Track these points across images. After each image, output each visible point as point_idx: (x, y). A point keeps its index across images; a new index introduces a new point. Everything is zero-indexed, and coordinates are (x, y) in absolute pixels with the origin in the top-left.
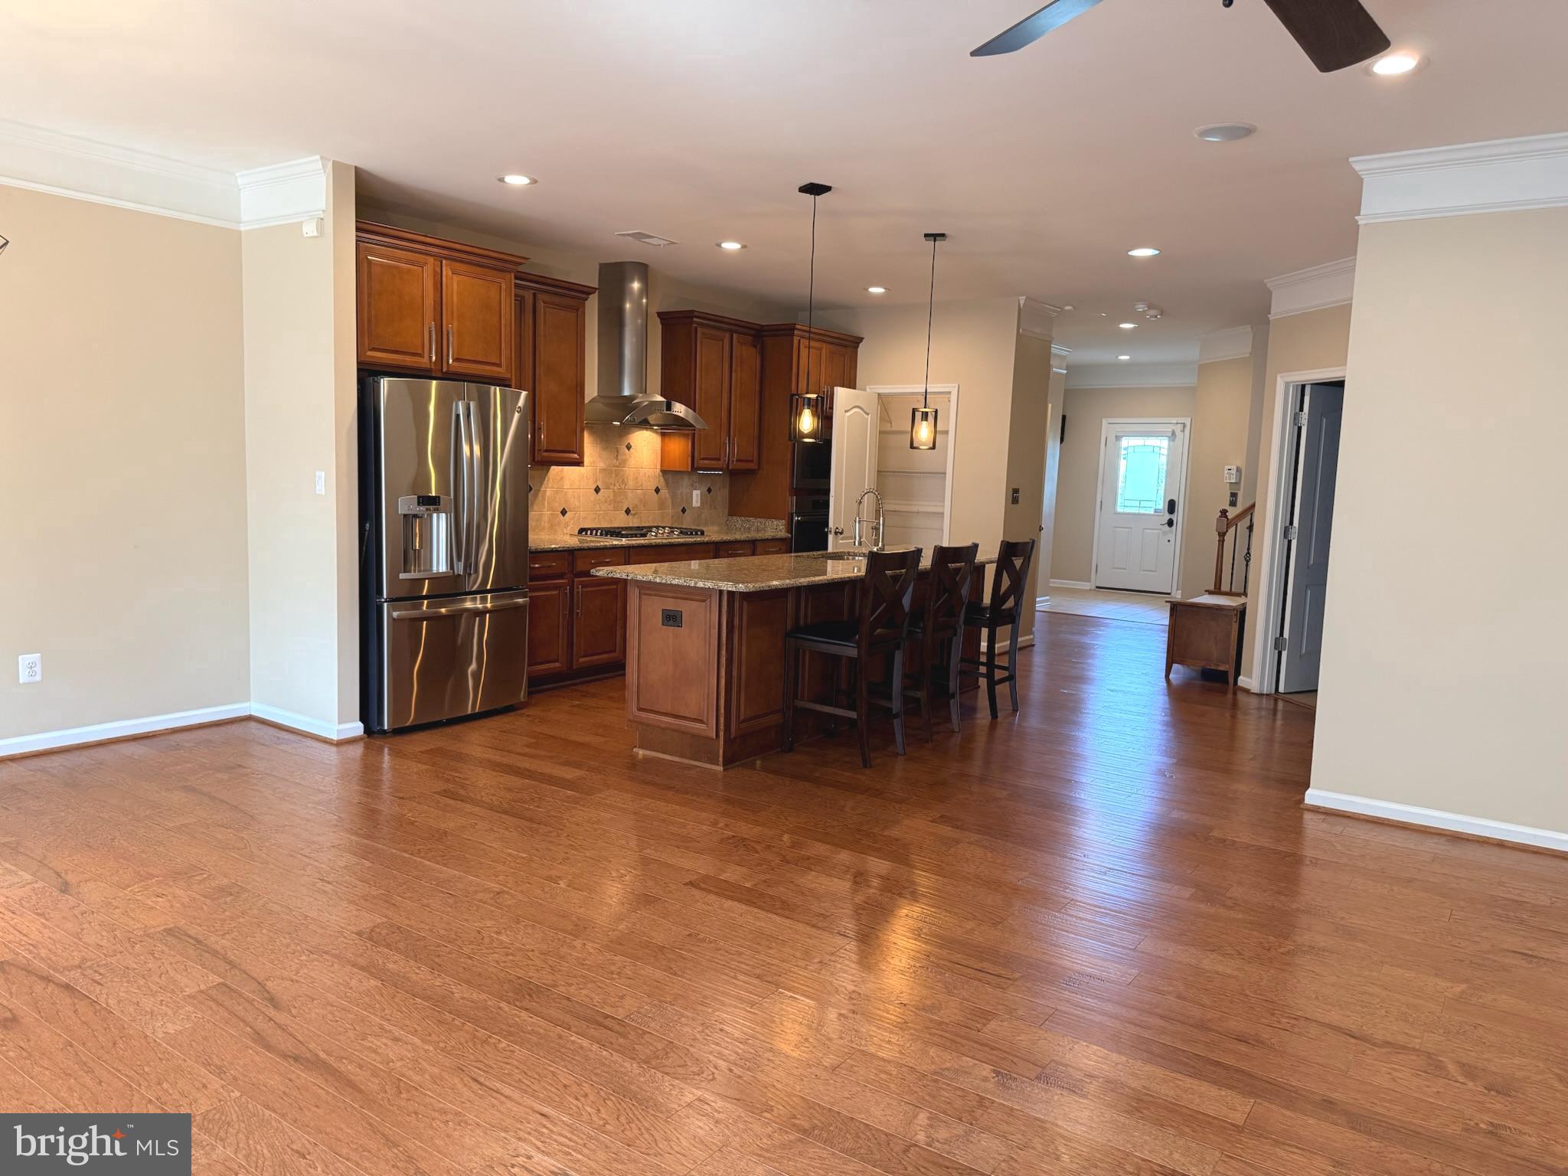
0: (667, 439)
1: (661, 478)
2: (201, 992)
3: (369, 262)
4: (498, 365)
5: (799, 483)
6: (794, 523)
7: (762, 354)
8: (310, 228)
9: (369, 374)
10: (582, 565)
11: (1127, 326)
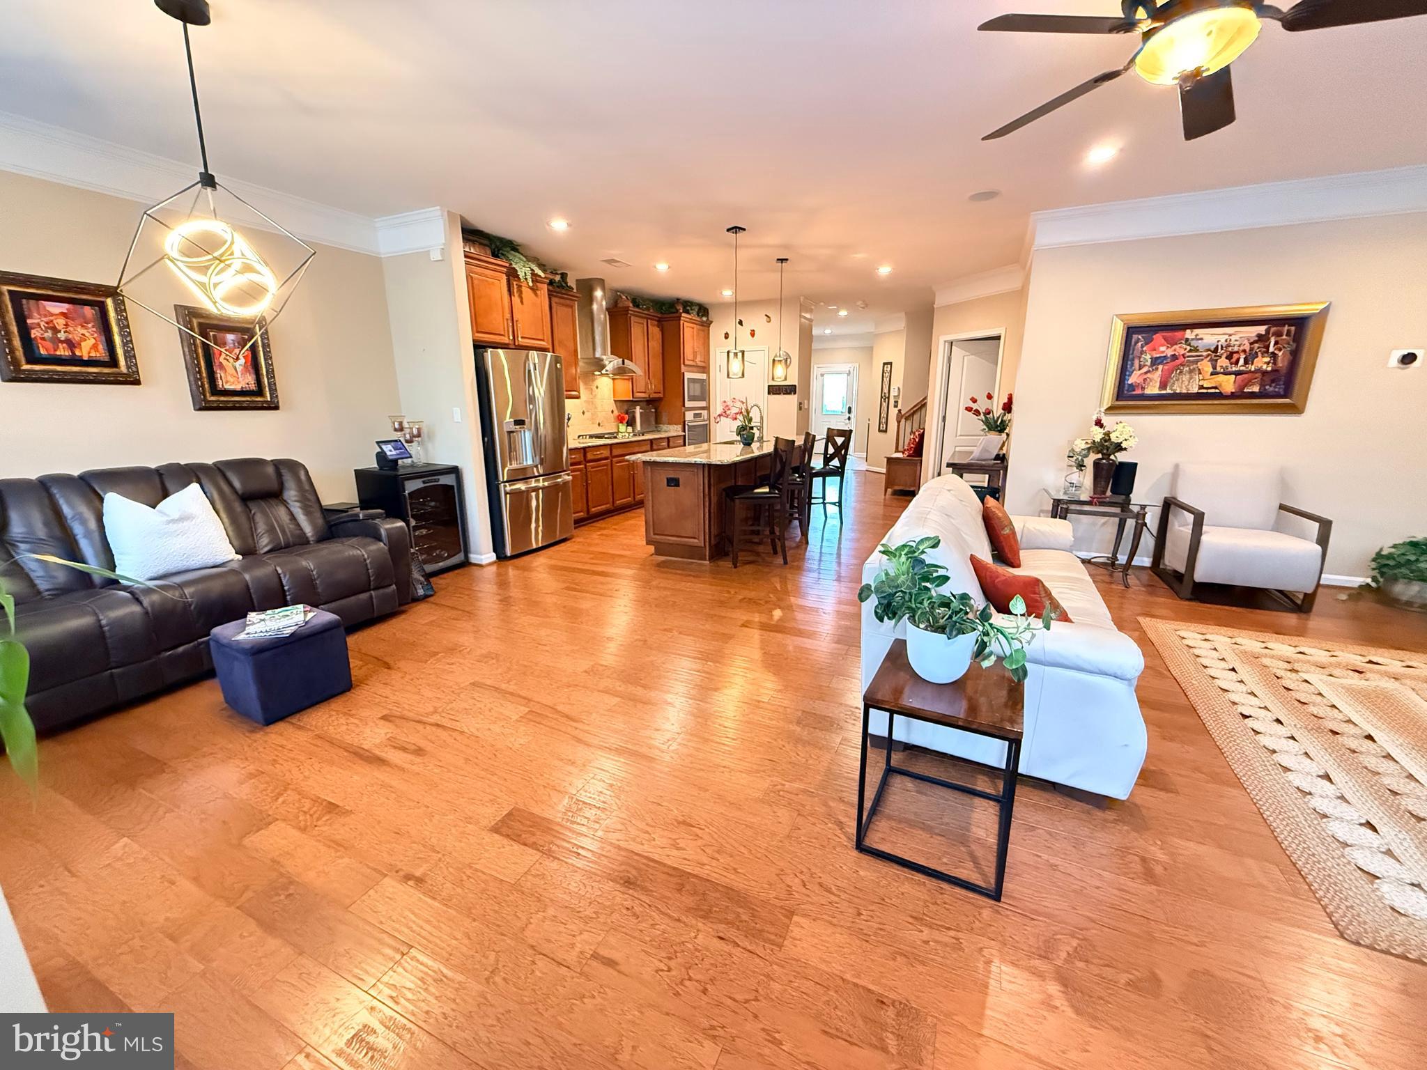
0: (616, 381)
1: (614, 404)
2: (521, 717)
3: (472, 277)
4: (543, 340)
5: (688, 404)
6: (686, 427)
7: (662, 331)
8: (435, 255)
9: (480, 347)
10: (589, 456)
11: (843, 313)
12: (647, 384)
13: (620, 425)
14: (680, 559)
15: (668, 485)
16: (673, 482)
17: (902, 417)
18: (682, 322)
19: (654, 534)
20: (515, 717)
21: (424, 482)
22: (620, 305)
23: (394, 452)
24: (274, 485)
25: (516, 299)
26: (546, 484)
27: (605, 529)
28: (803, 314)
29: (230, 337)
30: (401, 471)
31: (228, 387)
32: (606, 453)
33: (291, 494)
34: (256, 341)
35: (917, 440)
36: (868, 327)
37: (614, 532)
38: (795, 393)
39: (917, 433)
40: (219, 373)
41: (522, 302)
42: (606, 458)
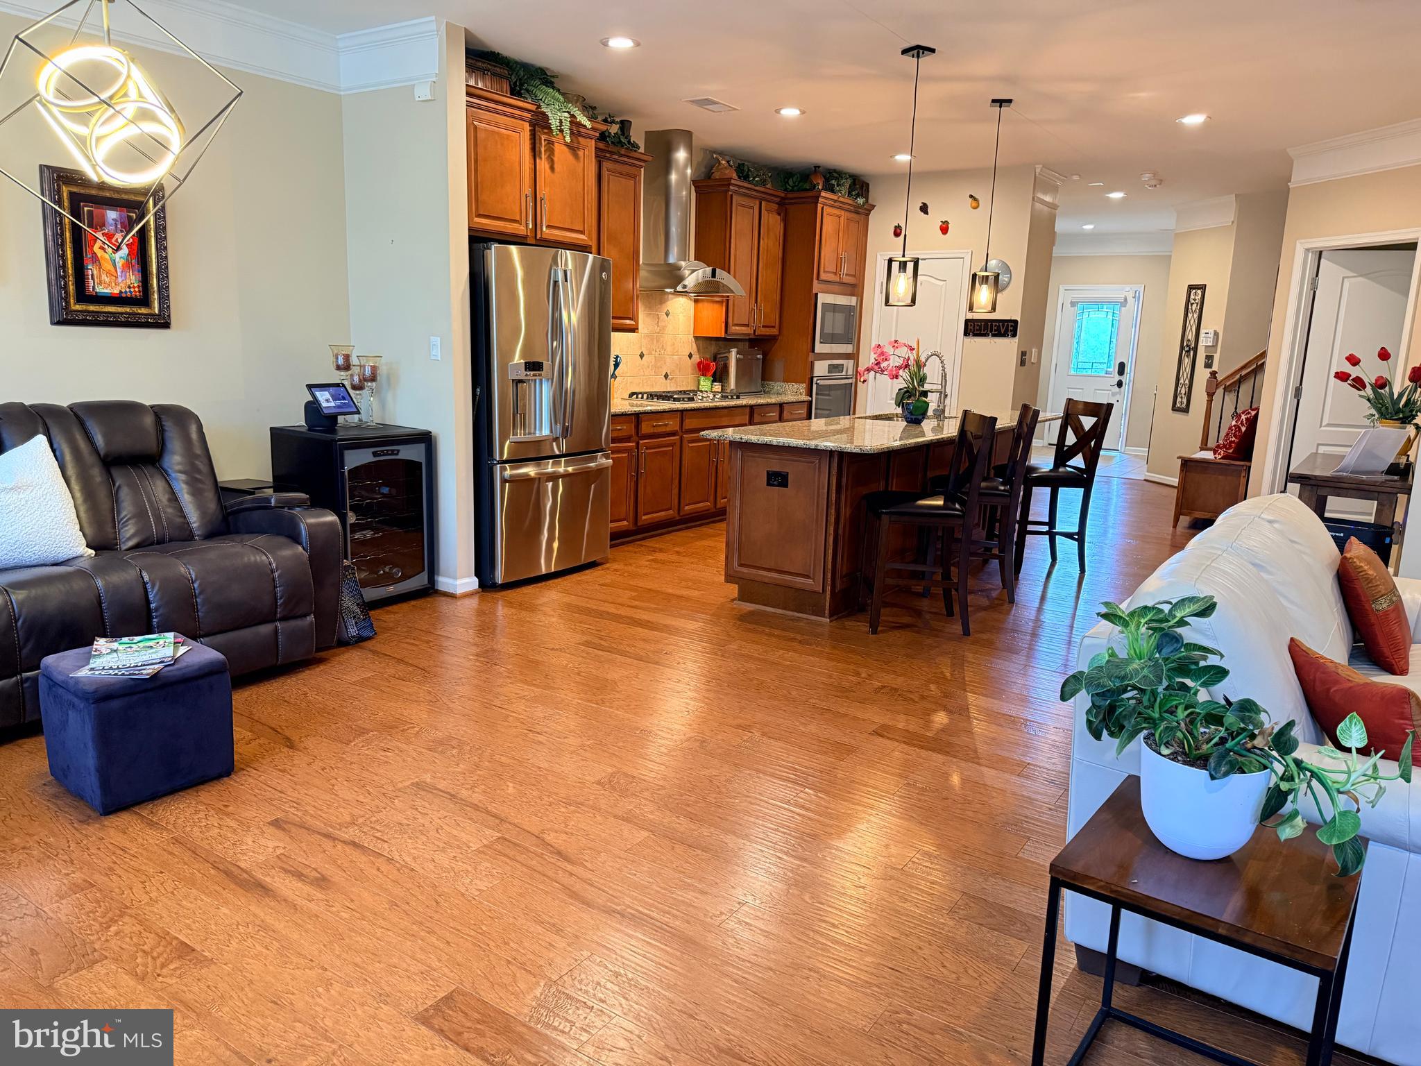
0: (700, 305)
1: (694, 344)
2: (485, 846)
3: (476, 127)
4: (582, 232)
5: (820, 348)
6: (815, 386)
7: (785, 221)
8: (423, 92)
9: (478, 241)
10: (646, 428)
11: (1117, 195)
12: (751, 311)
13: (702, 378)
14: (780, 611)
15: (769, 484)
16: (778, 479)
17: (1217, 386)
18: (820, 206)
19: (741, 565)
20: (474, 847)
21: (375, 454)
22: (717, 175)
23: (332, 404)
24: (151, 444)
25: (543, 164)
26: (570, 469)
27: (661, 550)
28: (1040, 195)
29: (112, 215)
30: (341, 434)
31: (101, 290)
32: (673, 424)
33: (175, 460)
34: (148, 222)
35: (1243, 429)
36: (1165, 221)
37: (675, 557)
38: (1014, 335)
39: (1243, 417)
40: (91, 269)
41: (552, 168)
42: (673, 434)
